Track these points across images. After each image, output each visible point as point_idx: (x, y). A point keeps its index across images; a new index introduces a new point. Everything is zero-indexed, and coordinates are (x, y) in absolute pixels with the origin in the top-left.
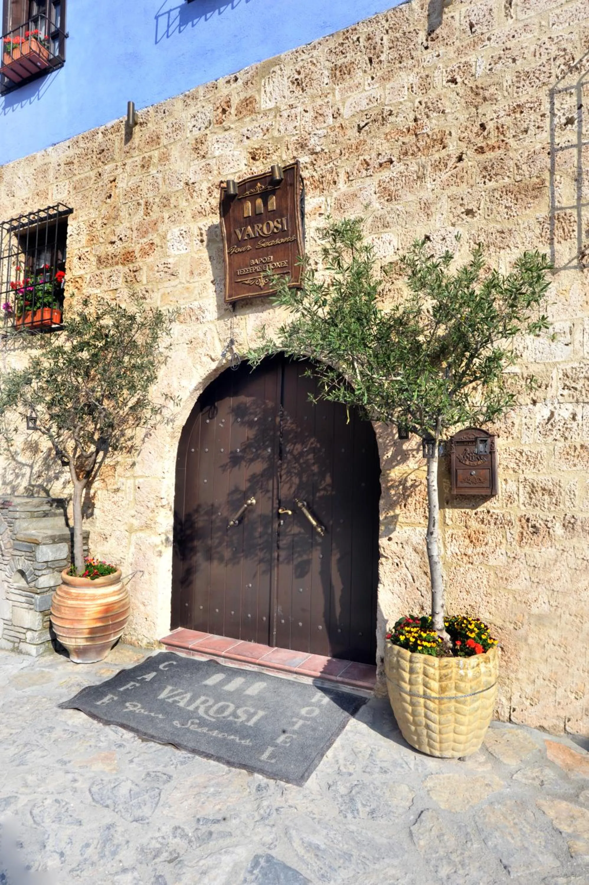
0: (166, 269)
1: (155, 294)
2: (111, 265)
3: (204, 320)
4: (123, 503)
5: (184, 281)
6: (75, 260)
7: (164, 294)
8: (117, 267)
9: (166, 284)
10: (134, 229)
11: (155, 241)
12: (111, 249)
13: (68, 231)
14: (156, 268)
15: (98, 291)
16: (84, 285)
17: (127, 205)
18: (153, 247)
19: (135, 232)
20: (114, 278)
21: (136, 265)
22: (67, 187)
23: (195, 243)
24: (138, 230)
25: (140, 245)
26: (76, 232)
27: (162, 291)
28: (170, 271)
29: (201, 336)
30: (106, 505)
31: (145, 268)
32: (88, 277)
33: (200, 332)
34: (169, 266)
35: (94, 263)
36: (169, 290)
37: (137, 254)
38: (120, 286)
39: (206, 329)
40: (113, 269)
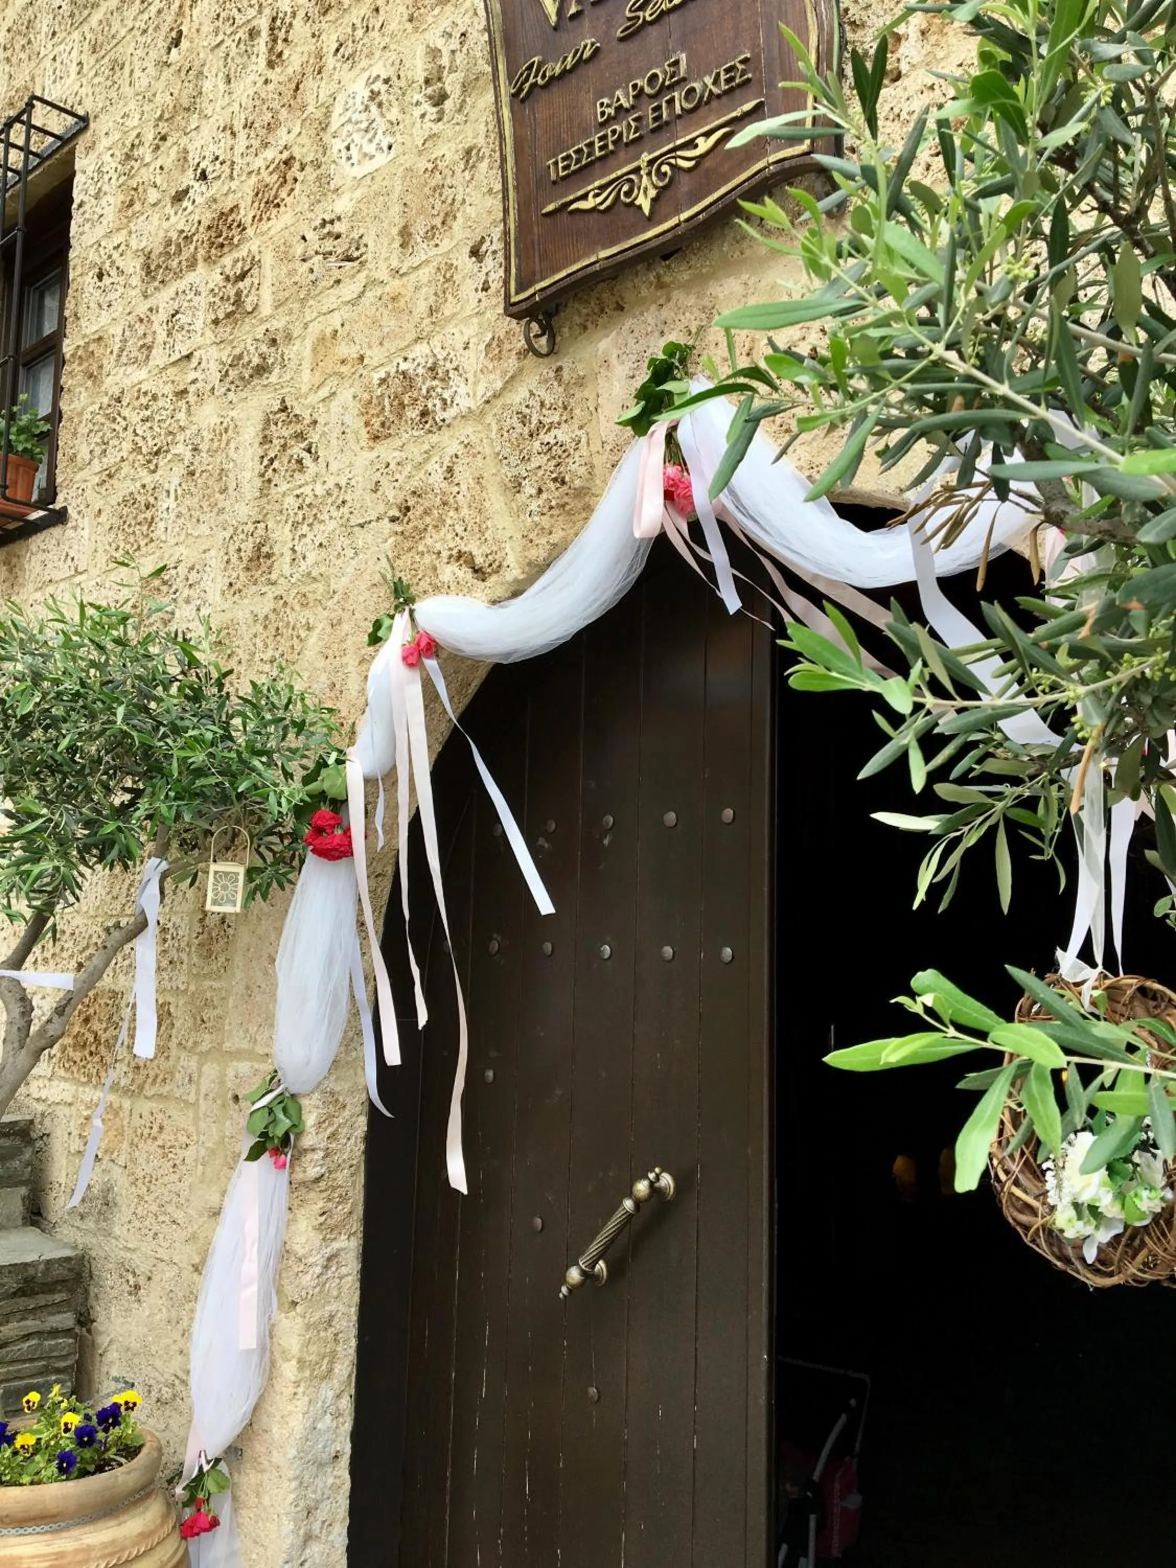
0: (329, 245)
1: (297, 346)
2: (178, 275)
3: (451, 412)
4: (189, 1154)
5: (383, 274)
6: (90, 279)
7: (322, 339)
8: (191, 277)
9: (331, 299)
10: (238, 125)
11: (297, 152)
12: (178, 222)
13: (75, 195)
14: (299, 250)
15: (142, 374)
16: (109, 363)
17: (221, 52)
18: (295, 171)
19: (242, 134)
20: (183, 319)
21: (242, 252)
22: (75, 53)
23: (417, 112)
24: (248, 125)
25: (254, 179)
26: (92, 191)
27: (315, 329)
28: (341, 247)
29: (437, 479)
30: (141, 1157)
31: (268, 259)
32: (117, 330)
33: (431, 466)
34: (338, 227)
35: (135, 281)
36: (335, 320)
37: (246, 215)
38: (197, 340)
39: (454, 447)
40: (182, 284)
